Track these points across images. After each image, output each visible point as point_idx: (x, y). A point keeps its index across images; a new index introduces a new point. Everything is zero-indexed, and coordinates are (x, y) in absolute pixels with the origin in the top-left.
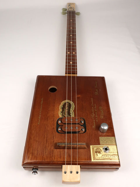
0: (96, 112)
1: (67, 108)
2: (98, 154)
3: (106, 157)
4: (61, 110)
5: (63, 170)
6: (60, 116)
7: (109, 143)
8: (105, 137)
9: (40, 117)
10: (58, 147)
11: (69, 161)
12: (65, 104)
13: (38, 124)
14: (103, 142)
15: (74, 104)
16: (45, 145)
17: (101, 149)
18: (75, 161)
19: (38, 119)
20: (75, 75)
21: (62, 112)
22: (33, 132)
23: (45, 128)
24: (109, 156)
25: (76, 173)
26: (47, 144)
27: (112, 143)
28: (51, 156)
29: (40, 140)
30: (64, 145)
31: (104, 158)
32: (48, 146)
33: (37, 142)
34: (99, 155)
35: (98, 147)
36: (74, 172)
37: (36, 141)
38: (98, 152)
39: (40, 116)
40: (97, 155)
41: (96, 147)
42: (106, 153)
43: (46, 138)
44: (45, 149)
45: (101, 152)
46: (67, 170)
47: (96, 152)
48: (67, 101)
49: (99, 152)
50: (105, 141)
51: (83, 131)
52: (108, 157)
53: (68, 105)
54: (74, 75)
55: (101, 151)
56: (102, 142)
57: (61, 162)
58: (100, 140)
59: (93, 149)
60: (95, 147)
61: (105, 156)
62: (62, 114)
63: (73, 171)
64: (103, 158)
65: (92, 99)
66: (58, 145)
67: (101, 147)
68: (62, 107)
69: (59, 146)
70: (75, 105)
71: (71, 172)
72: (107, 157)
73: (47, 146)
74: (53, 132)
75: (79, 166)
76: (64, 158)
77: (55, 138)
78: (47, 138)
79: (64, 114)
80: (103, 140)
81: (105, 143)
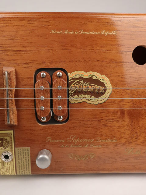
1: (90, 88)
4: (86, 75)
7: (19, 162)
8: (30, 156)
9: (69, 33)
12: (103, 84)
13: (53, 32)
14: (20, 153)
15: (101, 102)
16: (10, 49)
17: (8, 149)
19: (65, 29)
21: (80, 78)
22: (36, 23)
23: (44, 47)
26: (12, 53)
27: (19, 167)
29: (19, 38)
32: (8, 55)
33: (14, 33)
35: (12, 143)
37: (16, 32)
38: (2, 142)
39: (72, 33)
43: (24, 49)
44: (3, 49)
45: (2, 148)
47: (2, 139)
48: (109, 87)
50: (22, 156)
53: (99, 90)
55: (4, 148)
56: (20, 151)
58: (24, 148)
59: (8, 135)
60: (11, 138)
62: (77, 79)
67: (12, 148)
68: (94, 78)
73: (9, 53)
74: (36, 62)
78: (23, 51)
79: (78, 82)
80: (23, 152)
81: (19, 155)
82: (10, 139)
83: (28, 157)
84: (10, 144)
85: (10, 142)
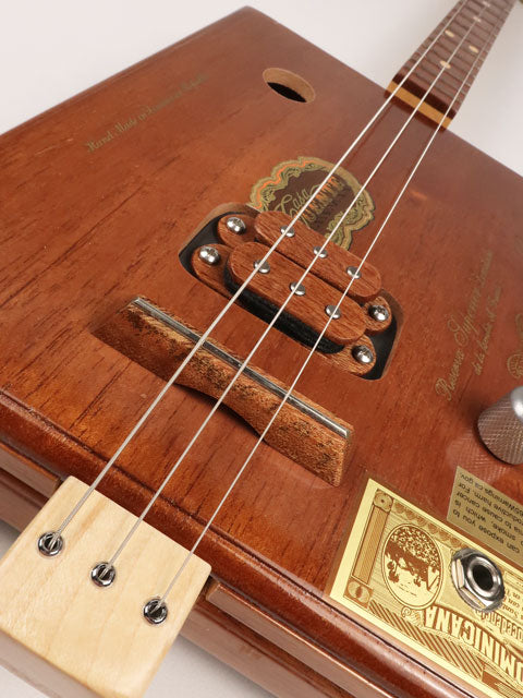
0: (490, 327)
2: (406, 577)
3: (456, 631)
4: (277, 179)
5: (44, 521)
6: (258, 202)
8: (495, 493)
9: (129, 126)
10: (128, 329)
11: (144, 474)
12: (323, 175)
14: (471, 517)
15: (371, 207)
17: (445, 552)
18: (190, 502)
19: (110, 126)
20: (442, 119)
22: (22, 155)
23: (120, 191)
24: (488, 646)
25: (140, 606)
26: (61, 272)
28: (33, 354)
30: (180, 339)
31: (444, 635)
32: (55, 288)
34: (408, 591)
35: (421, 519)
36: (131, 592)
38: (408, 557)
39: (135, 123)
40: (394, 578)
41: (410, 513)
42: (470, 603)
43: (78, 234)
44: (18, 285)
45: (432, 576)
46: (77, 535)
47: (394, 550)
49: (420, 569)
50: (489, 518)
51: (358, 360)
52: (475, 651)
54: (431, 113)
55: (437, 567)
56: (463, 512)
57: (73, 446)
58: (456, 488)
59: (380, 512)
60: (400, 507)
61: (457, 623)
62: (278, 201)
63: (120, 575)
64: (428, 628)
65: (490, 254)
66: (133, 309)
67: (443, 533)
68: (297, 174)
69: (135, 320)
70: (379, 215)
71: (103, 575)
72: (465, 643)
73: (50, 279)
74: (154, 240)
75: (204, 569)
76: (117, 431)
77: (141, 271)
78: (83, 240)
80: (473, 503)
81: (481, 528)
82: (404, 514)
83: (497, 498)
84: (426, 529)
85: (415, 522)
